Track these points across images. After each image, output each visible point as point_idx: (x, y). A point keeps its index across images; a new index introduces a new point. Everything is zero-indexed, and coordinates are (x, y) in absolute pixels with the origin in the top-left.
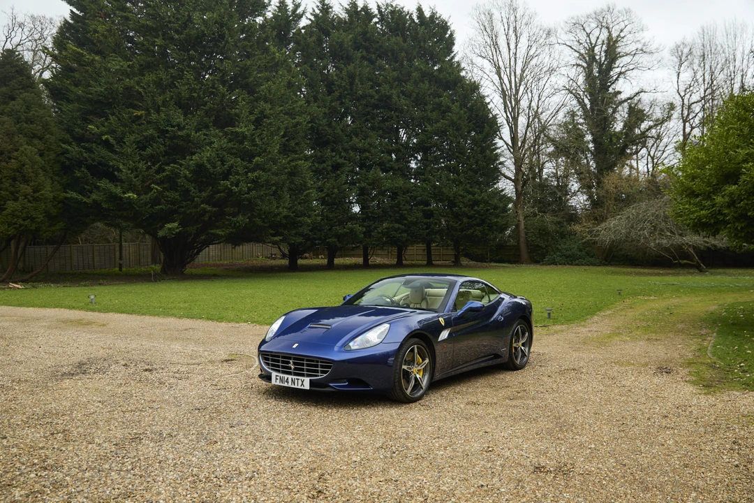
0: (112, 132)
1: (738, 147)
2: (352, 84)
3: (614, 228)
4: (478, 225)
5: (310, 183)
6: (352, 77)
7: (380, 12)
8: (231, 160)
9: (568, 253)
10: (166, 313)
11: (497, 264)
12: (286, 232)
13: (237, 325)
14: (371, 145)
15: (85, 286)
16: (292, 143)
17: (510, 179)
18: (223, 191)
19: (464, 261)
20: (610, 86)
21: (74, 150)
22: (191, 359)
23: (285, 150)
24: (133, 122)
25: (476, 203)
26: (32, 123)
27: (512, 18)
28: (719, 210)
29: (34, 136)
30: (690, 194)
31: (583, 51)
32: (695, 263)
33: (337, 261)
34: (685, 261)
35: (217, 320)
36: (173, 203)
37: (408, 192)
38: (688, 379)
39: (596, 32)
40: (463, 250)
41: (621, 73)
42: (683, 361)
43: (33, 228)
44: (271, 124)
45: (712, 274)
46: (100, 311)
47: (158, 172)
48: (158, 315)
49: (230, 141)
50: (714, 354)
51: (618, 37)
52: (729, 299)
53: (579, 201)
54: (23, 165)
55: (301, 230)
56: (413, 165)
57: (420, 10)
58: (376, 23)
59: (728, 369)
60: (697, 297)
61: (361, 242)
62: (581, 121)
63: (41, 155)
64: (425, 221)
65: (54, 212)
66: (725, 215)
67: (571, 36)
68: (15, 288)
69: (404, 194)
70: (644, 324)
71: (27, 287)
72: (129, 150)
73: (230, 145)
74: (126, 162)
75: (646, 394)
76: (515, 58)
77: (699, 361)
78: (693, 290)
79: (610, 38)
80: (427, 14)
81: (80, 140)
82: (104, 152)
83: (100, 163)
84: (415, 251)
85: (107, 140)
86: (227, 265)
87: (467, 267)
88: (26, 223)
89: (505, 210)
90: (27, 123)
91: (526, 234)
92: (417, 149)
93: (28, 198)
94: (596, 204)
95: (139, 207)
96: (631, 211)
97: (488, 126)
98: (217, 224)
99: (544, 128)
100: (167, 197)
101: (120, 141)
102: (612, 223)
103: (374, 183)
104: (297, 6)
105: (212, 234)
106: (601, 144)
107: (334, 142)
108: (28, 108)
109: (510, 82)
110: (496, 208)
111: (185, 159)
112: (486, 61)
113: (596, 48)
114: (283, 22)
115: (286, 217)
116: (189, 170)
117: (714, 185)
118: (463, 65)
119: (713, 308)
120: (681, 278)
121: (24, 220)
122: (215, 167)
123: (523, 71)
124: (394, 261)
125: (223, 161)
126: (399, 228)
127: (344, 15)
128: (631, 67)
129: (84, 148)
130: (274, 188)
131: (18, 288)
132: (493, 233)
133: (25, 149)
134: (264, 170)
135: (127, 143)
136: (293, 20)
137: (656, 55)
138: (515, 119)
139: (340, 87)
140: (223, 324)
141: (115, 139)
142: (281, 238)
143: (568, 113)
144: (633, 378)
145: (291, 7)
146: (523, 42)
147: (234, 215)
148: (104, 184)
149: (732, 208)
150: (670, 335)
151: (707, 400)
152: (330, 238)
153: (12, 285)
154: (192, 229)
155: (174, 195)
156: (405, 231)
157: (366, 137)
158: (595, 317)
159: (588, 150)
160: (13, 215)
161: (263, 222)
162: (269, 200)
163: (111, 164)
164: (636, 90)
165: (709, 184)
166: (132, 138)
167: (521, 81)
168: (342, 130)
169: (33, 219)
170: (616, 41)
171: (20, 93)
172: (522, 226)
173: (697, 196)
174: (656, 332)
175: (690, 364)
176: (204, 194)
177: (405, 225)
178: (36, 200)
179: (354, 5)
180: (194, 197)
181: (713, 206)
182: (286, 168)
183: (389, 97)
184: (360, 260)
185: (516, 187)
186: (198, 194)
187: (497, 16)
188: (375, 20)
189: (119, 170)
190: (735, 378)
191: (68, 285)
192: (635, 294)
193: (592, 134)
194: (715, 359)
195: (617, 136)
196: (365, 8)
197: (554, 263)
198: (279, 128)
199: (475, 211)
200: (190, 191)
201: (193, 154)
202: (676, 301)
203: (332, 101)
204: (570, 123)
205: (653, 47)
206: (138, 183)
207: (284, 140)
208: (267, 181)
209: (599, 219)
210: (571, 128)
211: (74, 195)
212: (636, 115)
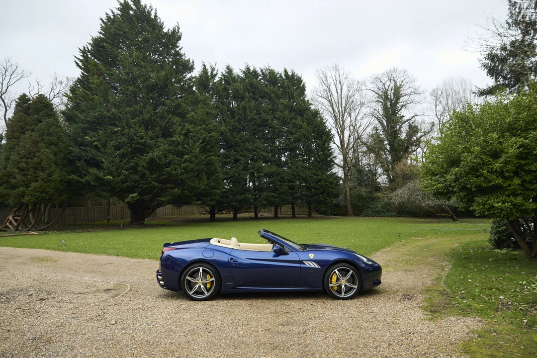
0: (99, 140)
1: (459, 143)
2: (245, 112)
3: (401, 195)
4: (322, 194)
5: (219, 169)
6: (244, 108)
7: (263, 73)
8: (171, 157)
9: (377, 210)
10: (105, 251)
11: (334, 217)
12: (204, 198)
13: (142, 260)
14: (257, 147)
15: (78, 232)
16: (209, 147)
17: (340, 167)
18: (166, 175)
19: (315, 214)
20: (397, 113)
21: (76, 150)
22: (87, 288)
23: (204, 150)
24: (113, 134)
25: (320, 180)
26: (51, 136)
27: (338, 76)
28: (449, 184)
29: (52, 144)
30: (432, 173)
31: (381, 94)
32: (450, 215)
33: (239, 215)
34: (444, 214)
35: (132, 258)
36: (135, 182)
37: (279, 174)
38: (421, 305)
39: (388, 83)
40: (314, 208)
41: (403, 106)
42: (423, 288)
43: (47, 198)
44: (194, 136)
45: (460, 222)
46: (63, 251)
47: (125, 164)
48: (97, 253)
49: (170, 145)
50: (446, 283)
51: (400, 85)
52: (467, 239)
53: (382, 179)
54: (42, 160)
55: (213, 197)
56: (283, 159)
57: (286, 71)
58: (261, 79)
59: (452, 296)
60: (447, 237)
61: (251, 204)
62: (381, 133)
63: (55, 155)
64: (289, 191)
65: (61, 188)
66: (454, 187)
67: (374, 85)
68: (32, 234)
69: (277, 176)
70: (408, 258)
71: (41, 233)
72: (110, 151)
73: (170, 147)
74: (107, 157)
75: (385, 320)
76: (341, 98)
77: (434, 288)
78: (446, 233)
79: (396, 85)
80: (290, 74)
81: (81, 145)
82: (94, 151)
83: (91, 159)
84: (286, 209)
85: (96, 145)
86: (175, 218)
87: (317, 218)
88: (43, 195)
89: (337, 184)
90: (48, 136)
91: (351, 198)
92: (285, 150)
93: (44, 181)
94: (391, 181)
95: (114, 184)
96: (410, 185)
97: (324, 136)
98: (162, 194)
99: (359, 137)
100: (131, 178)
101: (104, 146)
102: (399, 192)
103: (260, 170)
104: (213, 70)
105: (159, 200)
106: (393, 146)
107: (235, 146)
108: (50, 127)
109: (339, 111)
110: (332, 183)
111: (143, 156)
112: (324, 99)
113: (388, 92)
114: (204, 78)
115: (203, 190)
116: (145, 162)
117: (446, 168)
118: (310, 102)
119: (456, 245)
120: (441, 225)
121: (41, 193)
122: (161, 160)
123: (346, 105)
124: (273, 216)
125: (166, 157)
126: (274, 196)
127: (242, 75)
128: (409, 102)
129: (83, 150)
130: (196, 173)
131: (35, 235)
132: (330, 198)
133: (44, 151)
134: (190, 162)
135: (108, 147)
136: (212, 77)
137: (423, 95)
138: (343, 132)
139: (238, 114)
140: (134, 260)
141: (102, 144)
142: (201, 202)
143: (374, 128)
144: (382, 305)
145: (210, 71)
146: (345, 89)
147: (173, 189)
148: (93, 170)
149: (457, 183)
150: (421, 266)
151: (428, 327)
152: (233, 202)
153: (31, 232)
154: (147, 197)
155: (136, 177)
156: (278, 197)
157: (254, 143)
158: (379, 252)
159: (387, 149)
160: (35, 190)
161: (190, 193)
162: (194, 180)
163: (98, 158)
164: (413, 115)
165: (442, 167)
166: (112, 143)
167: (345, 110)
168: (240, 139)
169: (47, 193)
170: (400, 88)
171: (46, 119)
172: (348, 194)
173: (436, 175)
174: (412, 264)
175: (428, 290)
176: (154, 176)
177: (277, 194)
178: (49, 181)
179: (248, 69)
180: (148, 178)
181: (446, 181)
182: (204, 161)
183: (267, 120)
184: (253, 215)
185: (344, 171)
186: (150, 176)
187: (329, 75)
188: (260, 77)
189: (103, 163)
190: (456, 304)
191: (68, 232)
192: (410, 235)
193: (388, 140)
194: (445, 287)
195: (403, 141)
196: (255, 71)
197: (367, 215)
198: (199, 138)
199: (319, 185)
200: (146, 174)
201: (148, 153)
202: (433, 241)
203: (234, 122)
204: (375, 134)
205: (420, 90)
206: (114, 170)
207: (203, 145)
208: (192, 168)
209: (393, 189)
210: (376, 137)
211: (75, 177)
212: (413, 130)
